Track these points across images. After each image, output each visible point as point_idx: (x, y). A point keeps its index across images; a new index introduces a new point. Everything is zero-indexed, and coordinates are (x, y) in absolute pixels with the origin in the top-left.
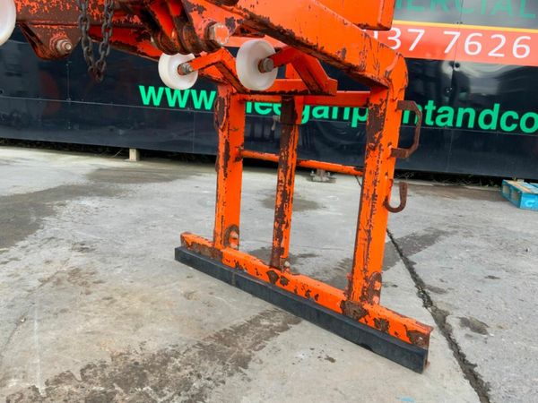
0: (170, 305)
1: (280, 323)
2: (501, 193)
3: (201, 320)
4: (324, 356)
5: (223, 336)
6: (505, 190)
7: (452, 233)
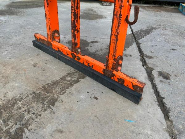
0: (25, 70)
1: (76, 79)
2: (178, 9)
3: (38, 79)
4: (93, 96)
5: (47, 87)
6: (180, 8)
7: (158, 29)
